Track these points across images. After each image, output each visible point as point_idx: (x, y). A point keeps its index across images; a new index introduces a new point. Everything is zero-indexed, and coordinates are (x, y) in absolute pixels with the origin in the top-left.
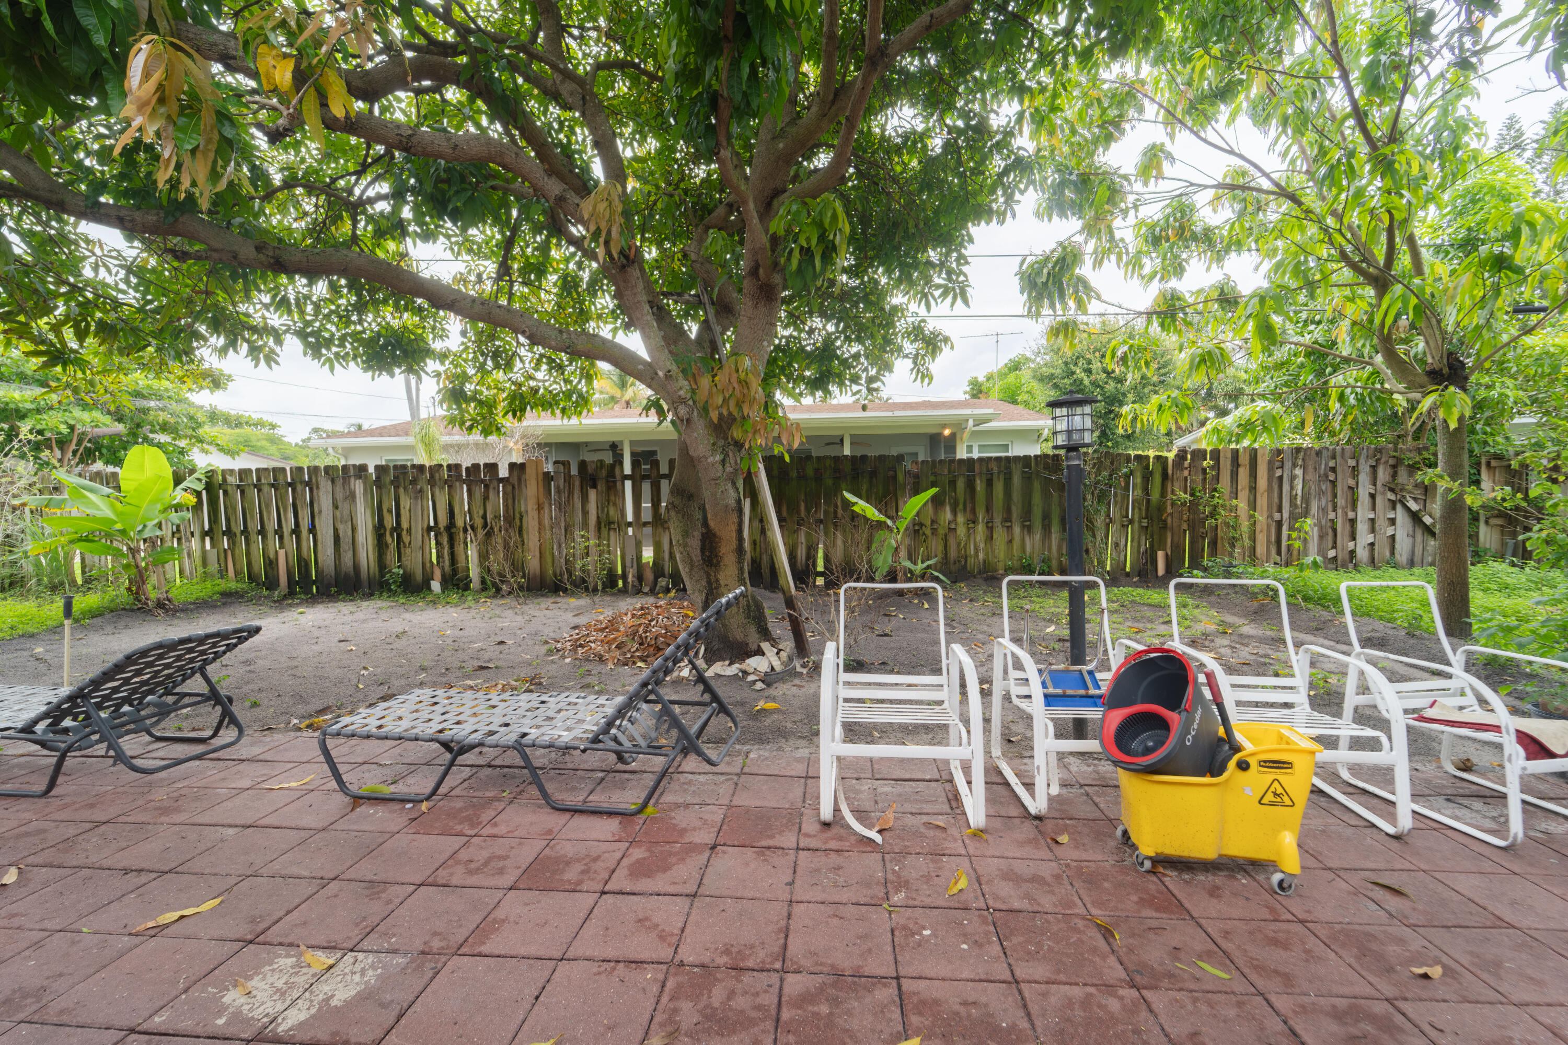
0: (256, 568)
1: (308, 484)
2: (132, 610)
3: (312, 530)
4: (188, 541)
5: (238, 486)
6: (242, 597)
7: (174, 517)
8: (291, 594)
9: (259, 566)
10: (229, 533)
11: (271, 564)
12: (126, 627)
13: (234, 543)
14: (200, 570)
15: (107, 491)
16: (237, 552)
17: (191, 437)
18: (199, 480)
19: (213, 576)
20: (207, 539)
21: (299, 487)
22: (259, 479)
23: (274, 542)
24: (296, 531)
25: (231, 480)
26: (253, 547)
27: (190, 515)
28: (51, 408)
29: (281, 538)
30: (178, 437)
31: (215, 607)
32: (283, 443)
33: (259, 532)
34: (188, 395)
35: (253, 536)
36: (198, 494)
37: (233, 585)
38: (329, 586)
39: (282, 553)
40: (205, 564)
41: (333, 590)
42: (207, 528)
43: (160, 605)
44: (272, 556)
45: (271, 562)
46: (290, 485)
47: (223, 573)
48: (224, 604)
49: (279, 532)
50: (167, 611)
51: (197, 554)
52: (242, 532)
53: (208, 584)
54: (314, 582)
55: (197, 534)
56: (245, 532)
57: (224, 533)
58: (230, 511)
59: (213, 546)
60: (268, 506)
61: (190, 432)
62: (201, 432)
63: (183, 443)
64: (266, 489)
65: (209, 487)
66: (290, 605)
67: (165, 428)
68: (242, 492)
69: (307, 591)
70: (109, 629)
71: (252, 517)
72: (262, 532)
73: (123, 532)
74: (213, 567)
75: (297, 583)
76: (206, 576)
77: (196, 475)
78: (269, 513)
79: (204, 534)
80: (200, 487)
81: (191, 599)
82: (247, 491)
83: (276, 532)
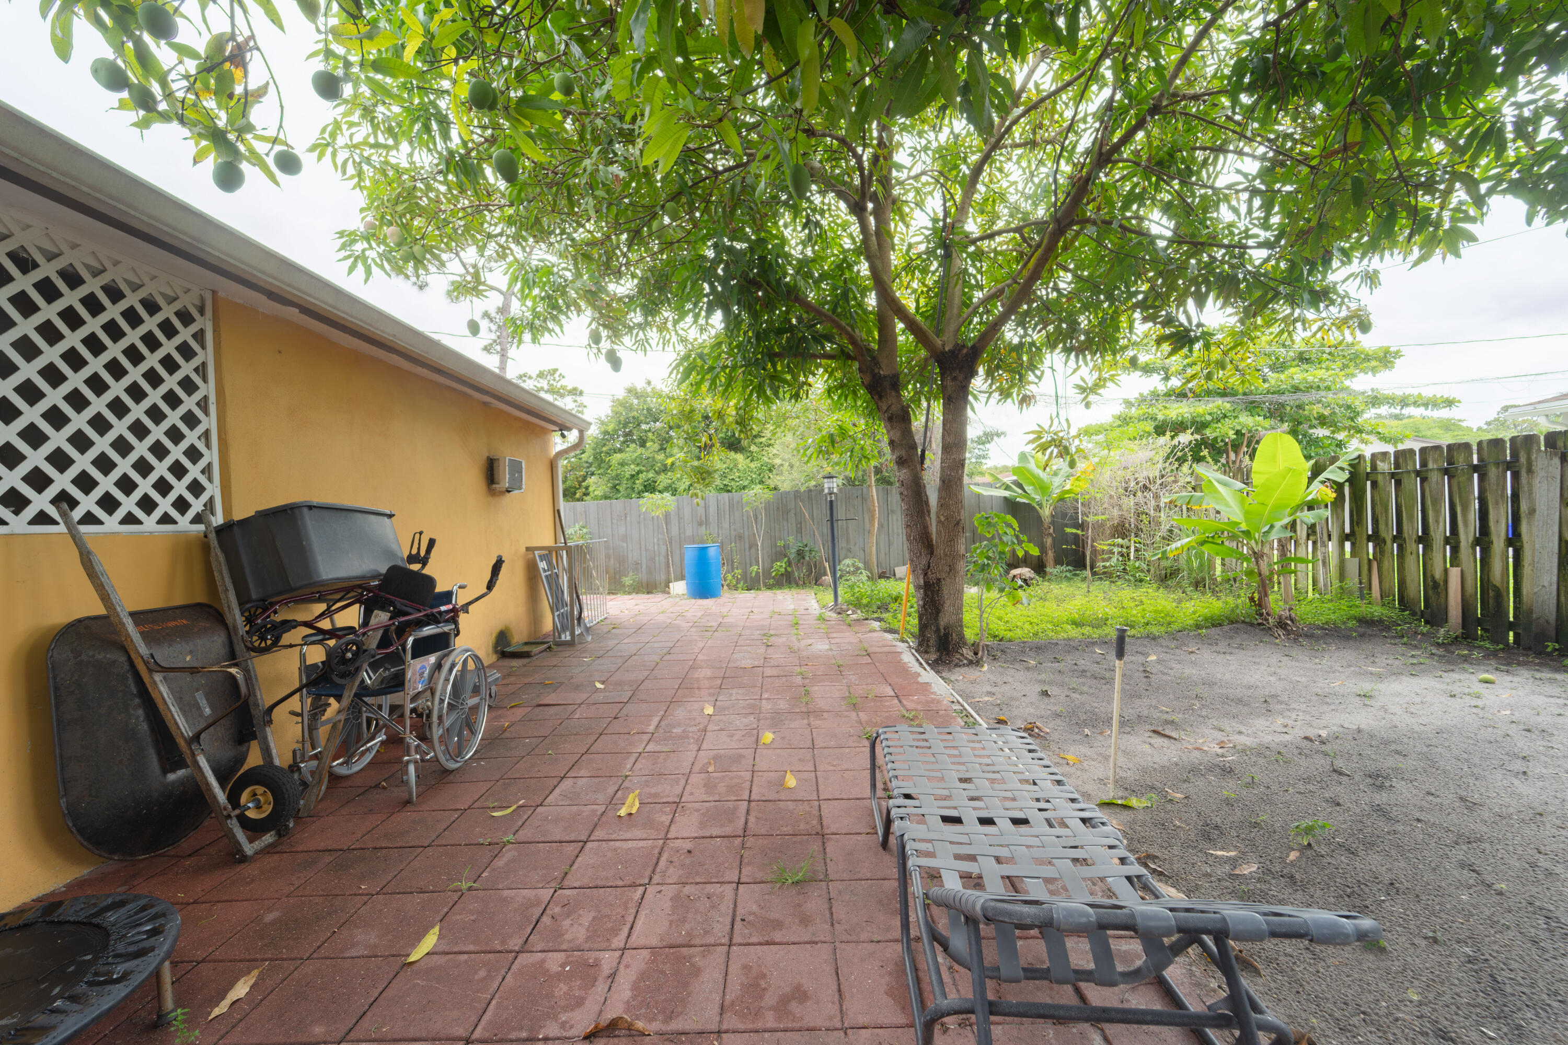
0: (1411, 591)
1: (1509, 466)
2: (1251, 624)
3: (1514, 539)
4: (1325, 545)
5: (1393, 475)
6: (1388, 628)
7: (1308, 517)
8: (1467, 636)
9: (1417, 588)
10: (1376, 537)
11: (1436, 587)
12: (1241, 647)
13: (1382, 553)
14: (1336, 584)
15: (1240, 485)
16: (1386, 564)
17: (1349, 429)
18: (1342, 469)
19: (1351, 593)
20: (1348, 545)
21: (1493, 472)
22: (1424, 464)
23: (1441, 554)
24: (1483, 539)
25: (1382, 466)
26: (1410, 560)
27: (1328, 513)
28: (1225, 416)
29: (1455, 550)
30: (1337, 430)
31: (1348, 638)
32: (1460, 428)
33: (1420, 540)
34: (1347, 383)
35: (1411, 545)
36: (1339, 487)
37: (1377, 611)
38: (1541, 637)
39: (1455, 573)
40: (1342, 576)
41: (1551, 646)
42: (1347, 530)
43: (1282, 624)
44: (1438, 574)
45: (1436, 585)
46: (1476, 469)
47: (1364, 591)
48: (1362, 636)
49: (1453, 541)
50: (1288, 633)
51: (1333, 561)
52: (1395, 539)
53: (1344, 605)
54: (1511, 626)
55: (1335, 537)
56: (1399, 537)
57: (1369, 538)
58: (1379, 509)
59: (1353, 554)
60: (1437, 502)
61: (1348, 423)
62: (1360, 420)
63: (1341, 436)
64: (1434, 477)
65: (1354, 479)
66: (1466, 659)
67: (1323, 421)
68: (1398, 483)
69: (1497, 637)
70: (1223, 645)
71: (1411, 518)
72: (1426, 539)
73: (1247, 533)
74: (1352, 581)
75: (1479, 622)
76: (1343, 592)
77: (1338, 464)
78: (1437, 512)
79: (1345, 537)
80: (1342, 477)
81: (1321, 620)
82: (1405, 481)
83: (1447, 541)
